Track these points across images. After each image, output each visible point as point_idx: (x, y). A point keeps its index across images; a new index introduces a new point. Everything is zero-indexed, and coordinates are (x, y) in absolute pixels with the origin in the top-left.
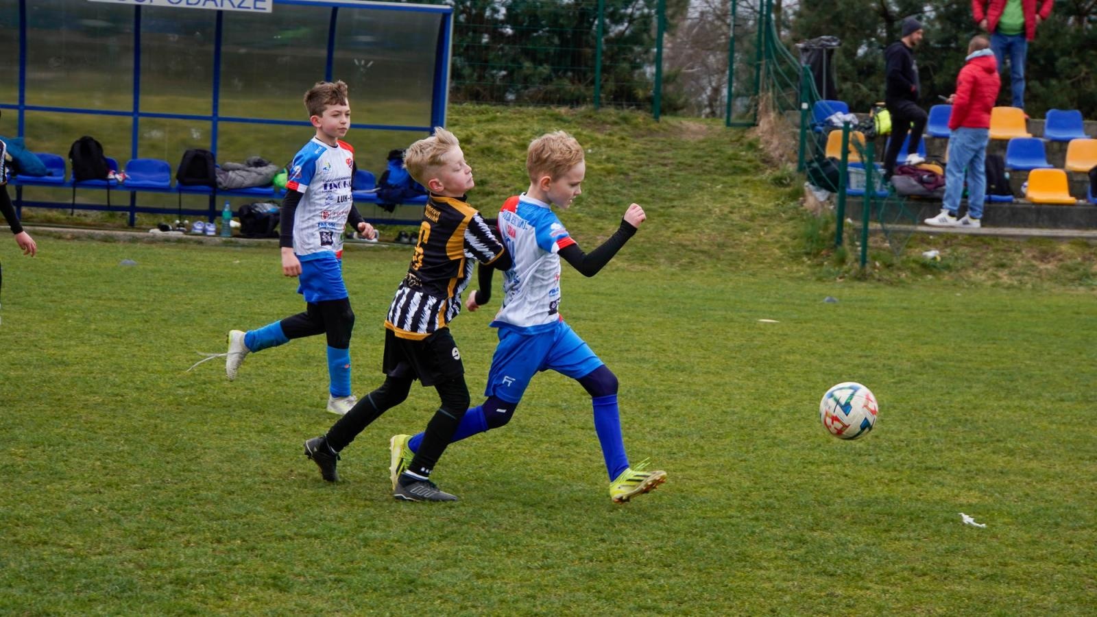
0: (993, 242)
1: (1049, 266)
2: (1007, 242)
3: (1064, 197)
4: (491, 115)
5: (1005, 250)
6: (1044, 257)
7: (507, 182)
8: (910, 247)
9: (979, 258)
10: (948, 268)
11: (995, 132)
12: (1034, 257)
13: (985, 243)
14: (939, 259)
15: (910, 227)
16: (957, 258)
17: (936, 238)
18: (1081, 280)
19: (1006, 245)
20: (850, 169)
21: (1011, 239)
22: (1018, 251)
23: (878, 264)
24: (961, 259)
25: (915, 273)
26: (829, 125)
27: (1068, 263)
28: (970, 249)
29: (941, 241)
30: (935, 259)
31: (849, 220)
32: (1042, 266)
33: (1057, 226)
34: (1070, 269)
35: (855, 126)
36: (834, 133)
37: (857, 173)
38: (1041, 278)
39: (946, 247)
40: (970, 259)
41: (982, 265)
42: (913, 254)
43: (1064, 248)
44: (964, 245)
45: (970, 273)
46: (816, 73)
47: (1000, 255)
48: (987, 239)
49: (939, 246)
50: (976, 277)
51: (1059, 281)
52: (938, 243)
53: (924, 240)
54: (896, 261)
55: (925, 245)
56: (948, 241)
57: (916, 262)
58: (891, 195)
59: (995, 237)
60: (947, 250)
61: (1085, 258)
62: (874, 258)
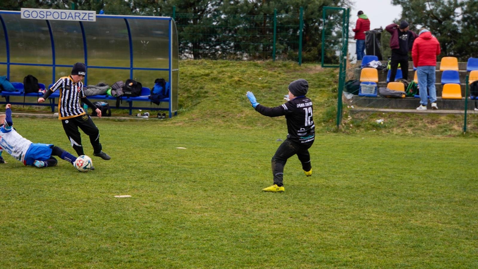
0: (411, 116)
1: (433, 126)
2: (418, 116)
3: (459, 96)
5: (415, 119)
6: (432, 122)
8: (372, 118)
9: (402, 123)
10: (385, 127)
11: (443, 68)
12: (428, 122)
13: (407, 116)
14: (382, 123)
15: (376, 109)
16: (391, 123)
17: (386, 114)
18: (443, 132)
19: (417, 117)
20: (361, 85)
21: (420, 114)
22: (422, 119)
23: (351, 125)
24: (393, 123)
25: (367, 129)
26: (368, 66)
27: (442, 125)
28: (400, 119)
29: (388, 115)
30: (380, 123)
31: (352, 107)
32: (430, 126)
33: (452, 109)
34: (441, 127)
35: (379, 66)
36: (364, 70)
37: (364, 86)
38: (426, 131)
39: (389, 118)
40: (398, 123)
41: (402, 125)
42: (372, 121)
43: (443, 118)
44: (398, 117)
45: (395, 129)
46: (371, 44)
47: (413, 121)
48: (409, 114)
49: (386, 118)
50: (396, 131)
51: (433, 132)
52: (386, 116)
53: (380, 115)
54: (362, 124)
55: (380, 117)
56: (391, 115)
57: (371, 124)
58: (378, 96)
59: (413, 114)
60: (389, 119)
61: (451, 123)
62: (352, 123)
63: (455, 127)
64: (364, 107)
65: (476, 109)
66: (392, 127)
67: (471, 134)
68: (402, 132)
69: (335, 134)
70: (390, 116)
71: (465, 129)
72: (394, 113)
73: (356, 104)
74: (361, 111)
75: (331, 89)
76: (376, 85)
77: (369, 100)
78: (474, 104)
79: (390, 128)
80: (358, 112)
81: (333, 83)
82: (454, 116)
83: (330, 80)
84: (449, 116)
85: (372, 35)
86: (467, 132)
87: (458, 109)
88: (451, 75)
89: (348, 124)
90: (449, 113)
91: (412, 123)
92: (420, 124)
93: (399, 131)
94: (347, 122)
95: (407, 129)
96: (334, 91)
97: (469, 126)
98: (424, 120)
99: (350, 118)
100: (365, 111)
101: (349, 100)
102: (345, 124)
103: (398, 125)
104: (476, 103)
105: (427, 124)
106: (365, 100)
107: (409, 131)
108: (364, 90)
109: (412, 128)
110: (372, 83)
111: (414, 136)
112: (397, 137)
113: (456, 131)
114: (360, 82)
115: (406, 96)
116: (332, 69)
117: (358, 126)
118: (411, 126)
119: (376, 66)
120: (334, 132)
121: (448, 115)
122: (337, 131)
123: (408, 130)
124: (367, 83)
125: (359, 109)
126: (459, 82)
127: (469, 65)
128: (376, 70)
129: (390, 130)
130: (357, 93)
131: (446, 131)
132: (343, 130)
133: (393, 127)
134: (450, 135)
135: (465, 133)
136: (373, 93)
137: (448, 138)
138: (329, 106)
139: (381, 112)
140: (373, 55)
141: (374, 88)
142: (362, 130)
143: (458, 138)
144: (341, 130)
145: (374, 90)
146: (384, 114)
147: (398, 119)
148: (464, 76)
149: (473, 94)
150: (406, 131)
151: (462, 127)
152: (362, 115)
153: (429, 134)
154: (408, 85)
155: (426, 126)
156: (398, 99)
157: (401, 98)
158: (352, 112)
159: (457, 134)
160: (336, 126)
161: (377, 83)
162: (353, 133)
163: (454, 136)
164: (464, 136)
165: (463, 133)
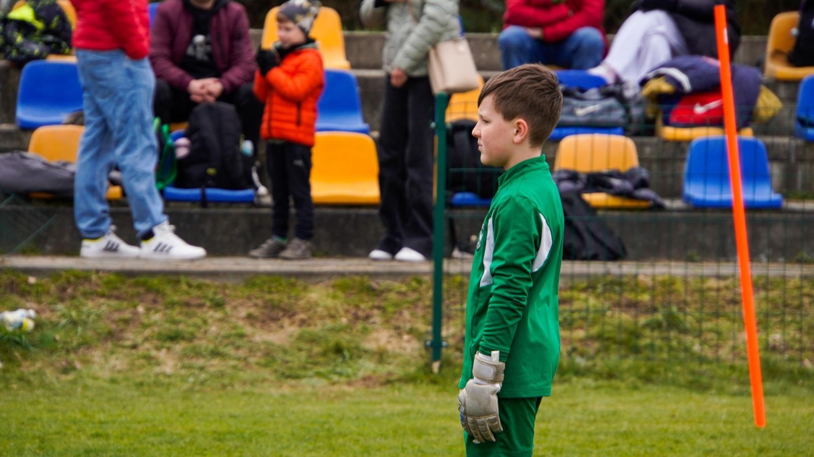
0: (168, 289)
1: (275, 336)
2: (199, 287)
5: (187, 304)
6: (270, 317)
9: (126, 322)
12: (250, 318)
13: (149, 290)
14: (29, 325)
16: (74, 323)
17: (44, 281)
19: (195, 292)
21: (208, 281)
22: (218, 305)
24: (85, 323)
27: (317, 329)
28: (114, 303)
29: (53, 288)
30: (21, 325)
32: (260, 336)
34: (313, 340)
39: (62, 300)
40: (106, 324)
41: (130, 337)
43: (317, 295)
44: (103, 296)
45: (96, 354)
47: (175, 313)
48: (155, 281)
49: (45, 299)
50: (102, 362)
52: (48, 293)
53: (16, 288)
55: (15, 298)
56: (68, 285)
60: (60, 306)
61: (356, 318)
63: (382, 337)
66: (80, 345)
68: (133, 367)
70: (64, 290)
71: (438, 345)
72: (84, 276)
79: (75, 350)
84: (344, 288)
86: (448, 363)
90: (342, 274)
91: (175, 322)
92: (213, 329)
93: (119, 361)
95: (154, 353)
98: (228, 309)
103: (111, 336)
105: (248, 330)
107: (170, 363)
109: (179, 347)
118: (174, 338)
121: (339, 281)
123: (162, 354)
129: (72, 356)
133: (86, 344)
134: (367, 379)
135: (436, 366)
137: (361, 389)
139: (15, 270)
143: (409, 388)
146: (32, 280)
147: (103, 305)
155: (242, 336)
159: (394, 368)
163: (388, 382)
164: (434, 382)
165: (427, 367)
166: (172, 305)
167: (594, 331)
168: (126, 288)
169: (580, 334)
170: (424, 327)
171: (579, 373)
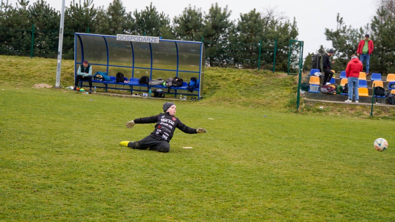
1: (352, 112)
3: (367, 95)
4: (231, 70)
6: (352, 109)
7: (225, 86)
8: (317, 105)
9: (334, 109)
10: (324, 111)
12: (349, 109)
14: (323, 109)
15: (319, 101)
16: (328, 109)
17: (325, 103)
18: (358, 115)
20: (310, 86)
22: (345, 108)
23: (305, 109)
25: (314, 112)
26: (314, 75)
27: (358, 111)
30: (321, 109)
31: (305, 98)
32: (350, 112)
33: (363, 102)
34: (357, 113)
35: (320, 75)
36: (312, 77)
37: (312, 87)
38: (348, 115)
40: (331, 109)
41: (334, 111)
42: (317, 107)
43: (358, 107)
45: (330, 113)
46: (315, 62)
47: (340, 108)
50: (331, 114)
51: (353, 115)
52: (325, 105)
53: (321, 104)
54: (311, 109)
56: (328, 104)
57: (316, 109)
58: (320, 93)
59: (340, 104)
60: (326, 107)
61: (363, 110)
62: (305, 108)
63: (365, 113)
64: (312, 99)
65: (376, 103)
67: (375, 117)
68: (334, 114)
69: (296, 114)
71: (371, 114)
72: (329, 103)
73: (307, 97)
74: (311, 101)
75: (292, 87)
76: (319, 86)
77: (314, 95)
78: (375, 100)
79: (327, 112)
80: (308, 101)
81: (293, 84)
82: (364, 106)
83: (292, 82)
84: (361, 106)
85: (317, 57)
86: (373, 116)
87: (366, 103)
88: (362, 83)
89: (303, 108)
92: (345, 110)
93: (333, 114)
94: (302, 107)
96: (294, 88)
97: (373, 113)
98: (347, 108)
99: (304, 105)
100: (313, 101)
101: (303, 94)
102: (301, 108)
103: (332, 111)
104: (377, 99)
105: (349, 111)
106: (312, 95)
107: (339, 114)
108: (312, 89)
109: (340, 112)
110: (317, 85)
111: (342, 117)
112: (332, 117)
113: (366, 115)
114: (310, 84)
115: (336, 93)
116: (292, 76)
117: (309, 110)
118: (339, 111)
119: (319, 75)
120: (295, 113)
122: (296, 112)
124: (314, 85)
125: (309, 100)
126: (366, 86)
127: (373, 77)
128: (319, 77)
130: (307, 91)
131: (360, 115)
132: (300, 112)
133: (329, 111)
134: (363, 118)
136: (317, 91)
137: (361, 119)
138: (291, 97)
139: (322, 102)
140: (316, 68)
141: (318, 88)
142: (311, 112)
143: (368, 119)
144: (299, 112)
145: (317, 89)
147: (332, 107)
148: (369, 84)
149: (375, 94)
150: (336, 114)
151: (369, 113)
152: (311, 103)
153: (350, 116)
154: (337, 87)
156: (332, 95)
157: (333, 94)
158: (305, 102)
159: (366, 117)
160: (296, 109)
161: (319, 85)
162: (306, 114)
163: (365, 118)
164: (371, 119)
165: (370, 117)
166: (340, 107)
167: (392, 114)
168: (334, 105)
169: (390, 114)
170: (370, 112)
171: (389, 119)
